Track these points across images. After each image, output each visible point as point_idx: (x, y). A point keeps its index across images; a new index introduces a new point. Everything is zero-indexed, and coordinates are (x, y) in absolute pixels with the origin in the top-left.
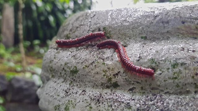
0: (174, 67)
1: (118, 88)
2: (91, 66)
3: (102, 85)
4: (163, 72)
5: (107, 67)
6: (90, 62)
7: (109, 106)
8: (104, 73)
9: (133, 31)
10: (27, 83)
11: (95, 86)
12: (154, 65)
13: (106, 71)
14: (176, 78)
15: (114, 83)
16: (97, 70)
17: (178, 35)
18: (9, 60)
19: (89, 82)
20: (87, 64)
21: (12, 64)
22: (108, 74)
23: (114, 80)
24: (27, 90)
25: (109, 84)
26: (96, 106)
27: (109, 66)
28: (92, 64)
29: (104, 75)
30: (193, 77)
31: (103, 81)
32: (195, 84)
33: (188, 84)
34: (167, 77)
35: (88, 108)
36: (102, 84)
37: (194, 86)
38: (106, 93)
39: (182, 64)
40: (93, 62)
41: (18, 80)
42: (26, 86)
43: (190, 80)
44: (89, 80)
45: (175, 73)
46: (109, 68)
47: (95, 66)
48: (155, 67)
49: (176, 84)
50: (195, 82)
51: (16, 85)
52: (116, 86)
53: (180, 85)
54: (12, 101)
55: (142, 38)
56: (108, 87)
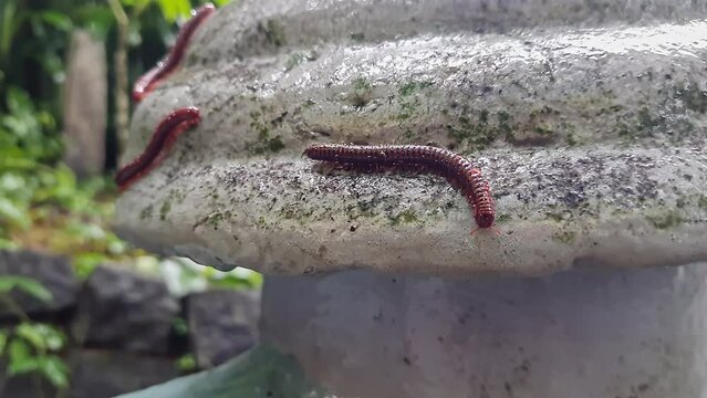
0: (404, 93)
1: (282, 151)
2: (226, 108)
3: (246, 148)
4: (379, 105)
5: (259, 104)
6: (226, 98)
7: (254, 188)
8: (252, 120)
9: (334, 23)
10: (140, 283)
11: (232, 153)
12: (361, 92)
13: (258, 114)
14: (406, 116)
15: (272, 140)
16: (239, 113)
17: (438, 27)
18: (86, 219)
19: (220, 145)
20: (218, 103)
21: (96, 231)
22: (261, 120)
23: (272, 134)
24: (137, 306)
25: (261, 145)
26: (226, 192)
27: (265, 103)
28: (228, 103)
29: (252, 125)
30: (445, 112)
31: (249, 140)
32: (449, 127)
33: (433, 128)
34: (386, 116)
35: (210, 198)
36: (247, 146)
37: (446, 132)
38: (254, 165)
39: (423, 85)
40: (232, 98)
41: (111, 277)
42: (135, 297)
43: (439, 119)
44: (220, 141)
45: (404, 106)
46: (263, 108)
47: (235, 105)
48: (364, 95)
49: (406, 130)
50: (450, 124)
51: (106, 291)
52: (276, 146)
53: (415, 131)
54: (91, 344)
55: (353, 37)
56: (259, 152)
